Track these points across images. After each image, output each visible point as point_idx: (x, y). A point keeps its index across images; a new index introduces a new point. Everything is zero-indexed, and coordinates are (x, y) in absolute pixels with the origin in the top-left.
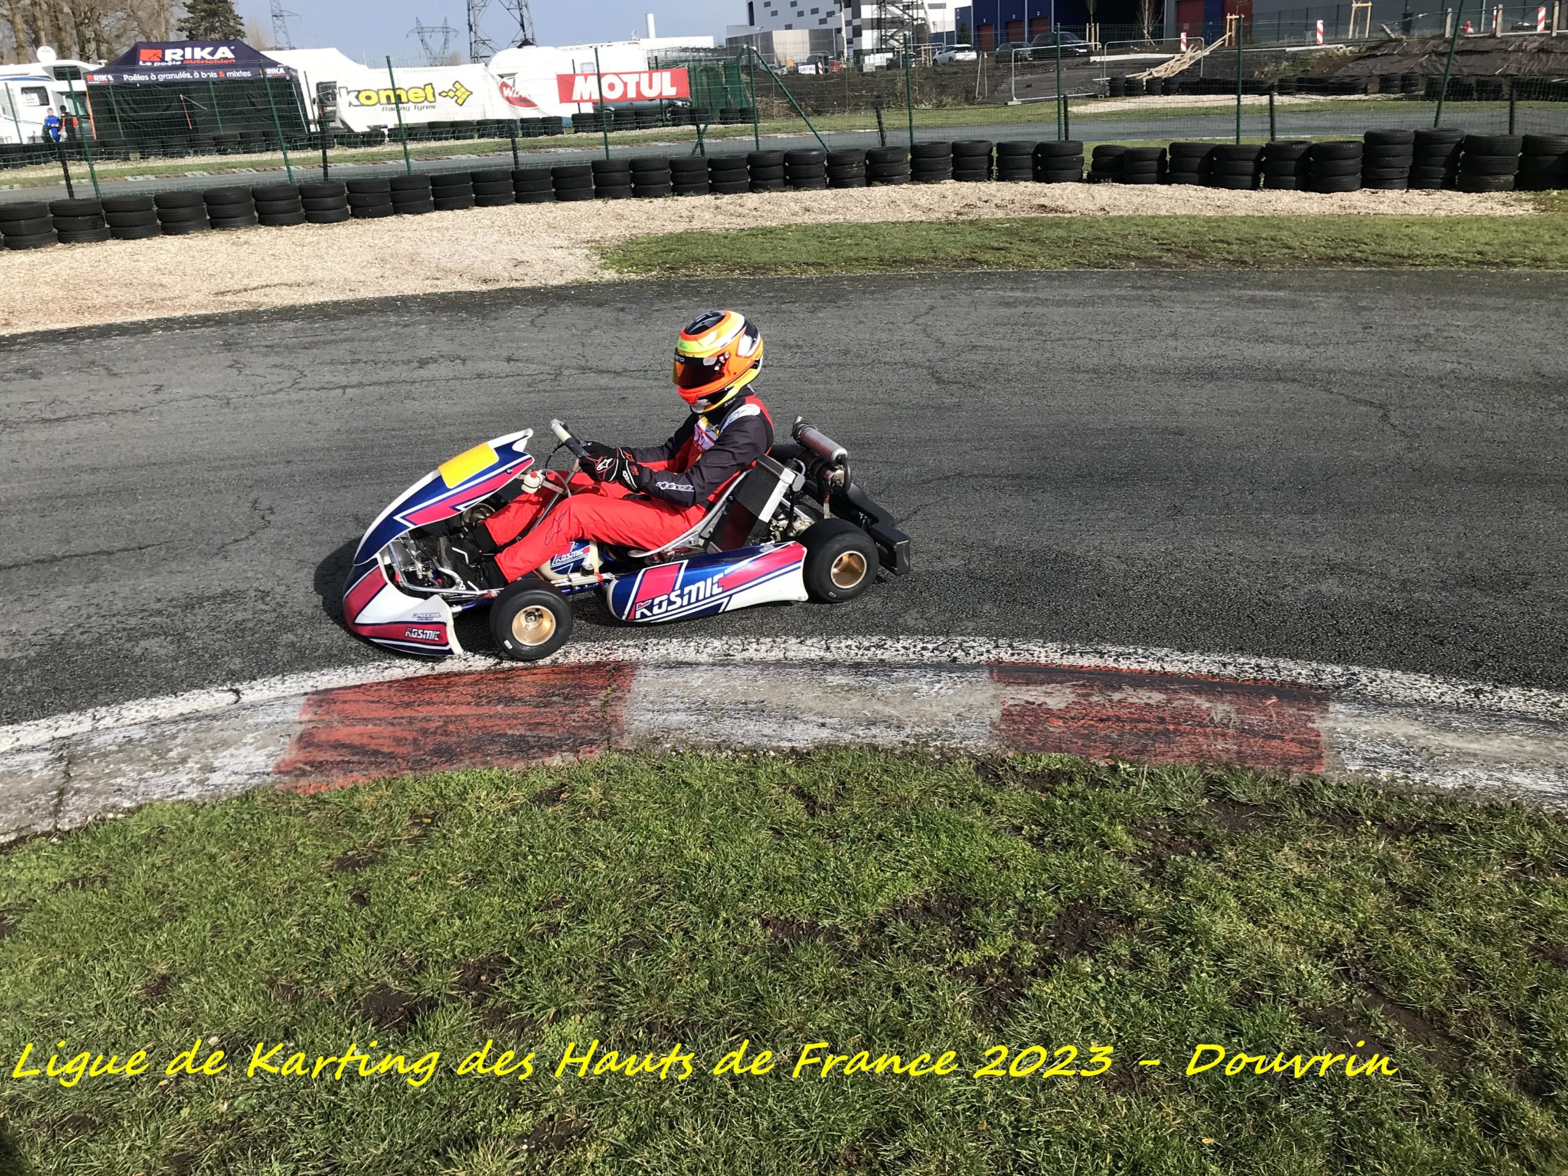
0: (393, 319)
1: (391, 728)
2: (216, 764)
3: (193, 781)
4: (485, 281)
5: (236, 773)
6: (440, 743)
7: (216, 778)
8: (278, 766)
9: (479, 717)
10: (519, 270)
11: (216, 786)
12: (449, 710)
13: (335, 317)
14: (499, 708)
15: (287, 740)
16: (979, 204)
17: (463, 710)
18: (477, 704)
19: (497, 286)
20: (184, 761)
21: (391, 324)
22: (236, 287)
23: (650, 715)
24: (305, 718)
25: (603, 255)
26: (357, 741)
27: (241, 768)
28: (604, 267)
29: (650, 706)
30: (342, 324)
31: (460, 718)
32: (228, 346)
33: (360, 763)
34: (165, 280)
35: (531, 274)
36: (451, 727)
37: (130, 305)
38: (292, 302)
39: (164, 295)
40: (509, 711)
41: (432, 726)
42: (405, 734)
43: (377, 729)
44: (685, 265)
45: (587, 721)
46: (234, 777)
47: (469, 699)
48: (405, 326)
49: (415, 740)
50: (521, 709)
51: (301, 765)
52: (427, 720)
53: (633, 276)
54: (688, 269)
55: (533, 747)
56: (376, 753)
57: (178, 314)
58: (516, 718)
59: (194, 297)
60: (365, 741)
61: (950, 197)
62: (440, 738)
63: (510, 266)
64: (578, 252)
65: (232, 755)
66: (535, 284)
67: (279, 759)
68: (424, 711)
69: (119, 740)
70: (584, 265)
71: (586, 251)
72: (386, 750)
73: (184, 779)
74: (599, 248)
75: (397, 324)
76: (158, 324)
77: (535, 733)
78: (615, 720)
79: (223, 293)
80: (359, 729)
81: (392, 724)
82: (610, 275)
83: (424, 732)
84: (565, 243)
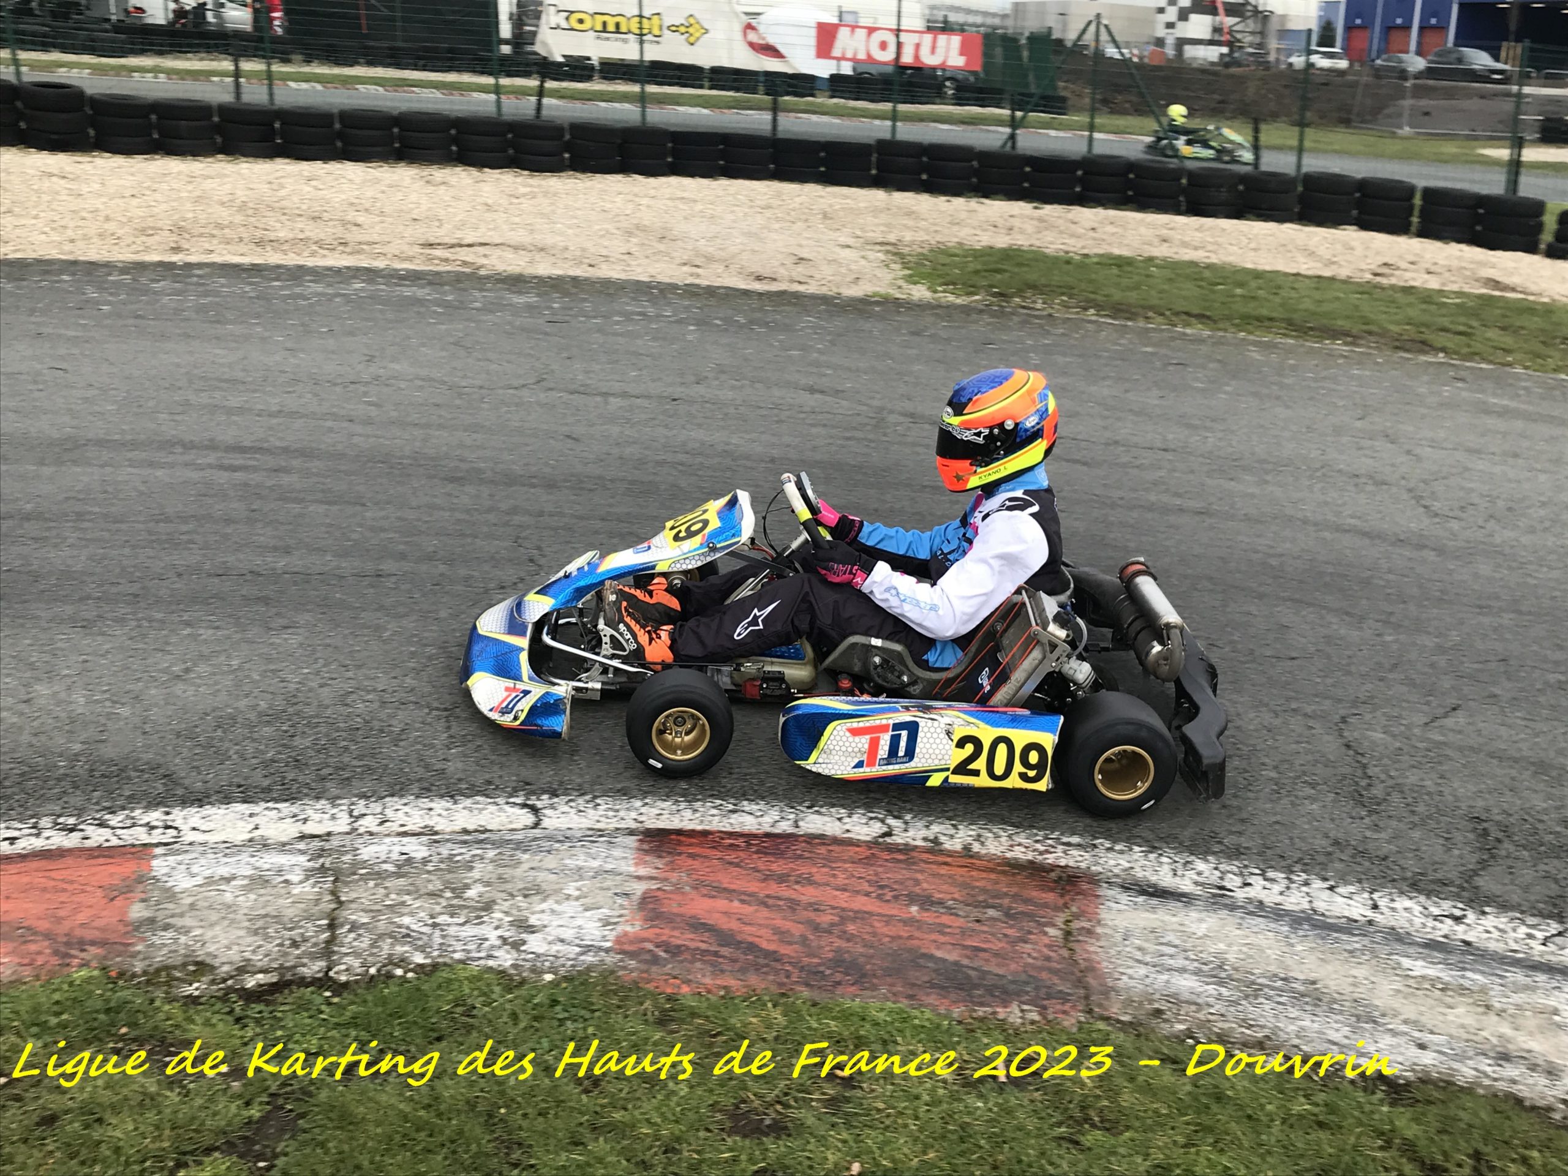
1: (764, 913)
2: (533, 920)
3: (504, 940)
4: (759, 278)
5: (562, 941)
6: (838, 950)
7: (535, 944)
8: (618, 941)
9: (889, 920)
10: (800, 269)
11: (538, 956)
12: (842, 899)
14: (914, 909)
15: (624, 902)
16: (1403, 265)
17: (860, 903)
18: (879, 897)
19: (774, 287)
20: (488, 906)
23: (1142, 971)
24: (642, 871)
25: (905, 266)
26: (725, 924)
27: (568, 934)
28: (911, 280)
29: (1138, 955)
30: (588, 308)
31: (860, 916)
33: (734, 961)
34: (360, 218)
35: (818, 276)
36: (851, 928)
38: (518, 270)
40: (928, 917)
41: (826, 919)
42: (787, 925)
43: (748, 909)
44: (1020, 293)
45: (1048, 959)
46: (558, 947)
47: (866, 887)
49: (804, 940)
50: (946, 919)
51: (649, 946)
52: (816, 908)
53: (951, 298)
54: (1024, 298)
55: (976, 986)
56: (752, 948)
57: (379, 264)
58: (943, 934)
59: (397, 246)
60: (734, 925)
61: (1359, 251)
62: (839, 943)
63: (789, 261)
64: (871, 255)
65: (553, 911)
66: (824, 290)
67: (620, 929)
68: (808, 894)
69: (395, 856)
70: (886, 276)
71: (881, 256)
72: (764, 945)
73: (493, 936)
74: (896, 252)
76: (357, 273)
77: (975, 964)
78: (1091, 968)
79: (431, 246)
80: (721, 904)
81: (766, 905)
82: (920, 292)
83: (816, 928)
84: (851, 241)
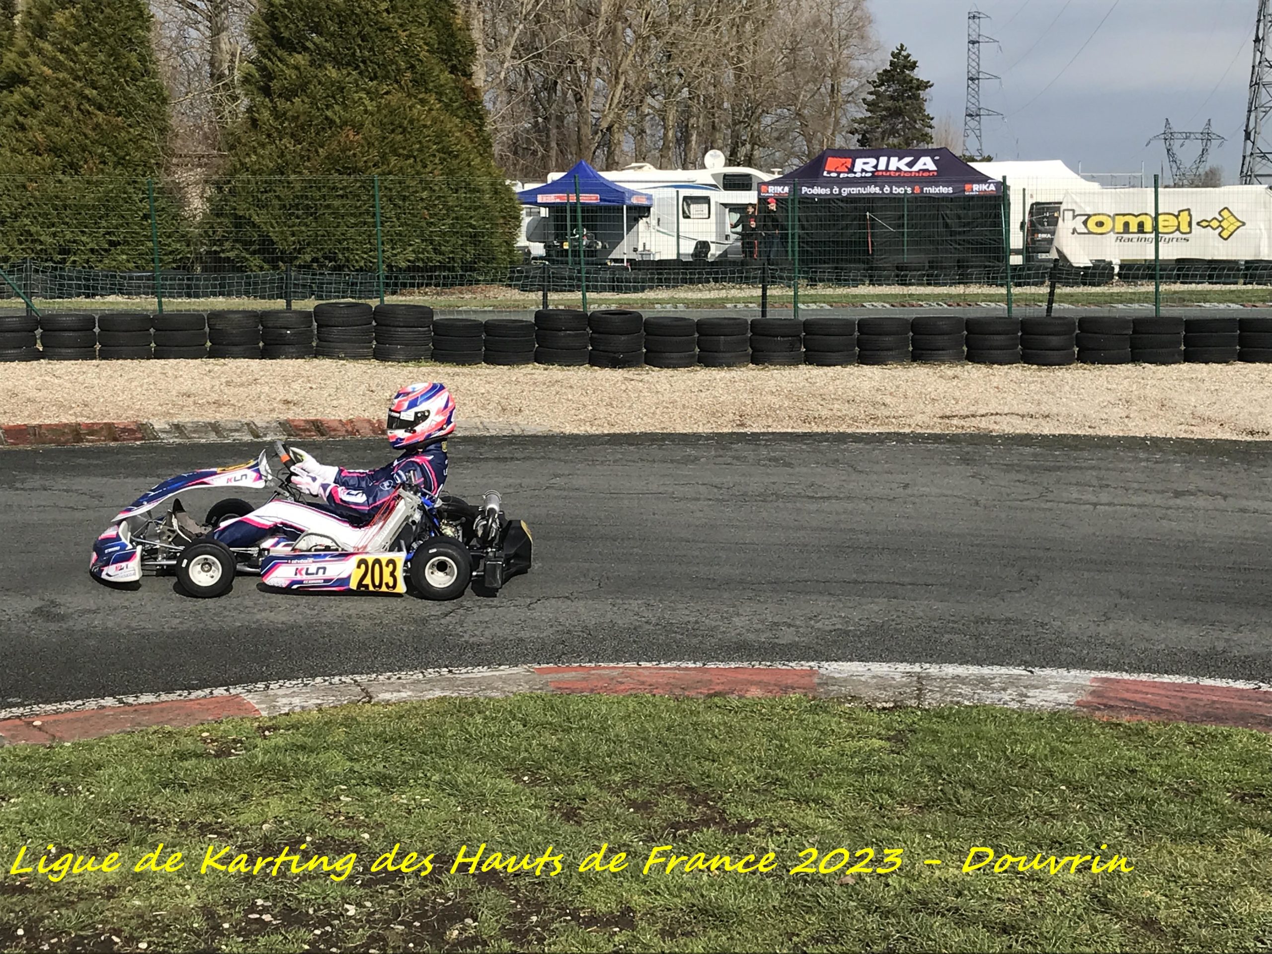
0: (1142, 455)
13: (1076, 448)
21: (1141, 460)
22: (962, 413)
30: (1086, 454)
32: (966, 460)
34: (888, 400)
37: (855, 419)
38: (1025, 432)
39: (888, 414)
48: (1157, 462)
57: (907, 430)
59: (919, 418)
75: (1147, 460)
76: (889, 436)
79: (948, 417)
